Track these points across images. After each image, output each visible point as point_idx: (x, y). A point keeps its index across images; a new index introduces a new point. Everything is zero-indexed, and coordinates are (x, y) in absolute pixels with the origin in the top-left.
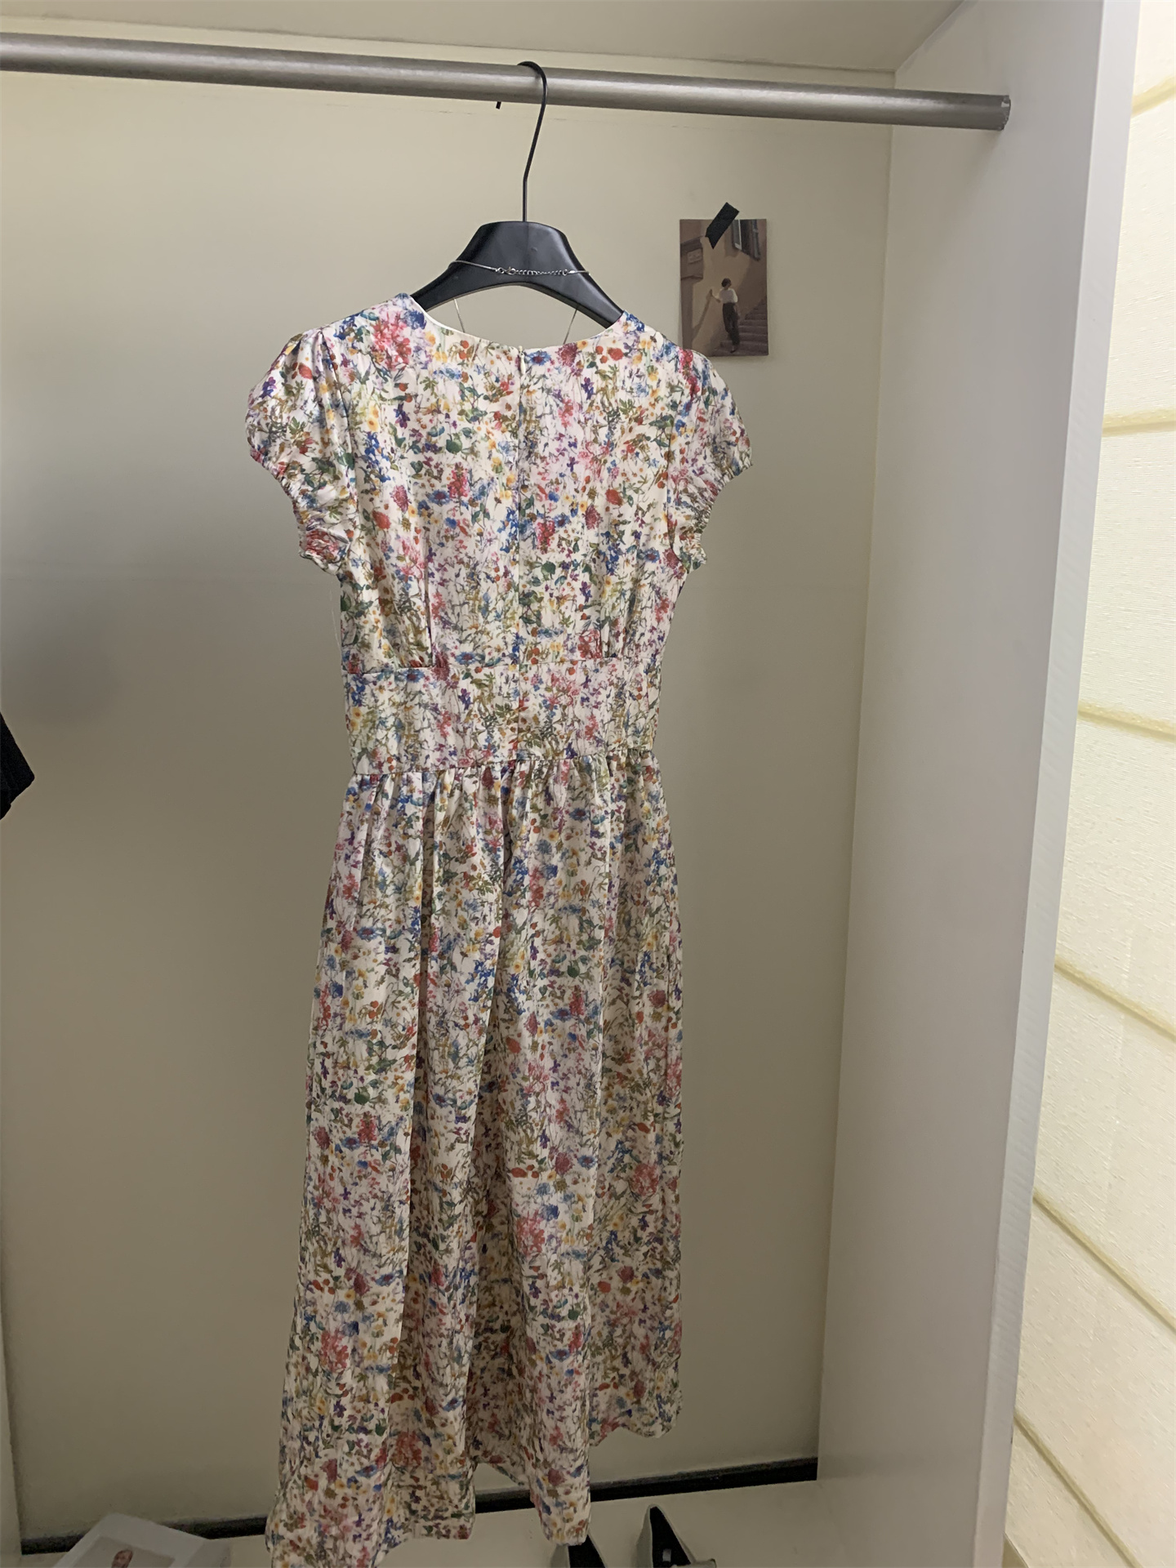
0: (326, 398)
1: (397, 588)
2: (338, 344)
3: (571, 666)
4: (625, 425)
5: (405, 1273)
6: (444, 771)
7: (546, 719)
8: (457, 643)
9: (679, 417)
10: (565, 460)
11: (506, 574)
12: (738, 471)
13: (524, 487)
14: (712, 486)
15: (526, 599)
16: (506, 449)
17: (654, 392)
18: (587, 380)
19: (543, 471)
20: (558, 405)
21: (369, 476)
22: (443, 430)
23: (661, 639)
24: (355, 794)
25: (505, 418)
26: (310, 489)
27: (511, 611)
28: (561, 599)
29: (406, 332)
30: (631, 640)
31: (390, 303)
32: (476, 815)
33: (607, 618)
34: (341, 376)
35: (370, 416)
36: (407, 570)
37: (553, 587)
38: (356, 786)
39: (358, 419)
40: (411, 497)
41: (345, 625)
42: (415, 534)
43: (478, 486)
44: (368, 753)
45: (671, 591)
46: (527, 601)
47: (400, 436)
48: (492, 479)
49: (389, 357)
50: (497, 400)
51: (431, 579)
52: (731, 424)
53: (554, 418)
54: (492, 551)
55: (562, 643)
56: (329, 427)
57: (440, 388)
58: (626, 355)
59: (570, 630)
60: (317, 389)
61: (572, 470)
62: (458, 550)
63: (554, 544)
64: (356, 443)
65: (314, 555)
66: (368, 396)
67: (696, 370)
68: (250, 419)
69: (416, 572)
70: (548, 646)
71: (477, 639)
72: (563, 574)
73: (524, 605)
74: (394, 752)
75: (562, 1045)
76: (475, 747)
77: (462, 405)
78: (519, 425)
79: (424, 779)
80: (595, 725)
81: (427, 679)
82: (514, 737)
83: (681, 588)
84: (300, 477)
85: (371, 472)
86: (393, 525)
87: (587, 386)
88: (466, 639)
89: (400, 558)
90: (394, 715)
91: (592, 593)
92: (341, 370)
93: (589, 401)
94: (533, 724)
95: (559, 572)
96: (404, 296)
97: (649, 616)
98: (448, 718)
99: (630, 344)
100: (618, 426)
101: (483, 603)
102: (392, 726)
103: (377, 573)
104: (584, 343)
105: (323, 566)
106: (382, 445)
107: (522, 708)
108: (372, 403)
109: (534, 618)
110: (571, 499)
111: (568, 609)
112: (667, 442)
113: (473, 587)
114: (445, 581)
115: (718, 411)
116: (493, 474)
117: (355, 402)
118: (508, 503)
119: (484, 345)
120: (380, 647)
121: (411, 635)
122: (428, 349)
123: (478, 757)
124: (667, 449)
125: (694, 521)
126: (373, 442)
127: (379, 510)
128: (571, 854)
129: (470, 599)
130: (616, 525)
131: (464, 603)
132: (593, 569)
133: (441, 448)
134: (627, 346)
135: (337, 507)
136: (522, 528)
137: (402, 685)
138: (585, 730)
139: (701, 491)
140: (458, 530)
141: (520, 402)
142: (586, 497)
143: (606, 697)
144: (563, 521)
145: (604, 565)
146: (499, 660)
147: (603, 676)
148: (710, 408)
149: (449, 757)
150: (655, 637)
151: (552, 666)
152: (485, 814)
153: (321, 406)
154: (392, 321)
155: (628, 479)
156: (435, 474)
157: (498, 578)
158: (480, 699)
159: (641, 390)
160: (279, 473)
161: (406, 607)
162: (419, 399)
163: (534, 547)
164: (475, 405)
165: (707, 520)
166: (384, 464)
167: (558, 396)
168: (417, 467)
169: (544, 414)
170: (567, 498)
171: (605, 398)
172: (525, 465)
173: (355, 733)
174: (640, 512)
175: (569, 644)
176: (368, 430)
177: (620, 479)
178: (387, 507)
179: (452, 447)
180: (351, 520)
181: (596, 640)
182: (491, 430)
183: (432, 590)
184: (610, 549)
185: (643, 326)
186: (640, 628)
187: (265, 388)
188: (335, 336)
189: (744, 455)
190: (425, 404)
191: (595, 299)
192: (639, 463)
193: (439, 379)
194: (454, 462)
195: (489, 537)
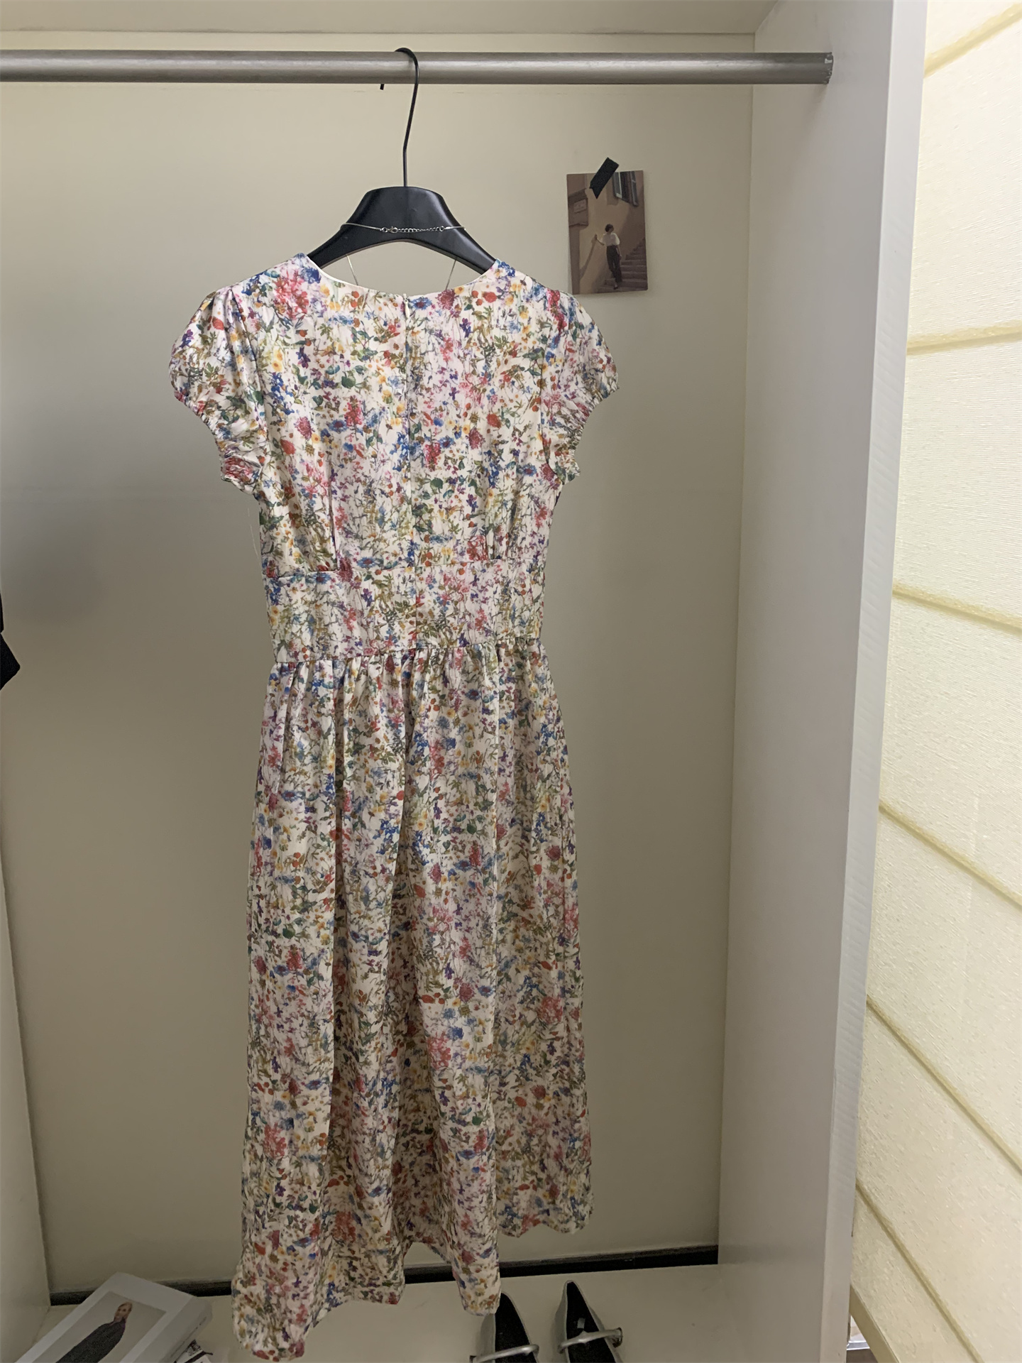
0: (237, 345)
1: (303, 505)
2: (246, 300)
3: (461, 567)
4: (500, 358)
5: (331, 1080)
6: (351, 659)
7: (440, 613)
8: (359, 550)
9: (549, 350)
10: (448, 390)
11: (399, 489)
12: (606, 395)
13: (413, 415)
14: (584, 408)
15: (418, 510)
16: (396, 383)
17: (525, 328)
18: (465, 321)
19: (428, 400)
20: (439, 343)
21: (275, 410)
22: (338, 368)
23: (541, 542)
24: (276, 679)
25: (394, 356)
26: (226, 422)
27: (405, 521)
28: (449, 510)
29: (304, 286)
30: (513, 544)
31: (290, 262)
32: (379, 696)
33: (491, 525)
34: (248, 326)
35: (275, 359)
36: (312, 489)
37: (442, 499)
38: (277, 673)
39: (264, 362)
40: (314, 426)
41: (263, 537)
42: (319, 458)
43: (370, 415)
44: (286, 644)
45: (549, 500)
46: (419, 512)
47: (302, 375)
48: (384, 409)
49: (290, 308)
50: (386, 341)
51: (334, 496)
52: (598, 353)
53: (436, 354)
54: (386, 470)
55: (452, 548)
56: (239, 370)
57: (335, 332)
58: (499, 297)
59: (458, 536)
60: (228, 338)
61: (454, 398)
62: (355, 470)
63: (440, 462)
64: (264, 382)
65: (232, 478)
66: (273, 342)
67: (563, 308)
68: (173, 366)
69: (320, 490)
70: (440, 551)
71: (375, 546)
72: (450, 488)
73: (417, 516)
74: (308, 643)
75: (464, 892)
76: (378, 638)
77: (354, 346)
78: (406, 362)
79: (334, 666)
80: (483, 617)
81: (333, 581)
82: (413, 629)
83: (557, 498)
84: (218, 413)
85: (277, 407)
86: (298, 451)
88: (366, 546)
89: (304, 479)
90: (306, 612)
91: (478, 504)
92: (248, 321)
93: (467, 339)
94: (429, 617)
95: (446, 486)
96: (301, 256)
97: (529, 523)
98: (353, 613)
99: (502, 288)
100: (494, 359)
101: (379, 515)
102: (305, 621)
103: (288, 492)
104: (461, 289)
105: (240, 487)
106: (286, 383)
107: (418, 604)
108: (276, 348)
109: (426, 527)
110: (455, 424)
111: (456, 518)
112: (539, 371)
113: (370, 502)
114: (346, 497)
115: (586, 343)
116: (384, 404)
117: (261, 348)
118: (399, 428)
119: (372, 294)
120: (291, 554)
121: (318, 544)
122: (323, 300)
123: (381, 647)
124: (539, 377)
125: (568, 439)
126: (278, 381)
127: (285, 439)
128: (467, 728)
129: (368, 512)
130: (496, 445)
131: (363, 516)
132: (478, 483)
133: (337, 384)
134: (499, 290)
135: (249, 437)
136: (412, 450)
137: (312, 586)
138: (475, 622)
139: (574, 413)
140: (355, 453)
141: (406, 342)
142: (468, 421)
143: (494, 593)
144: (448, 443)
145: (487, 479)
146: (396, 563)
147: (489, 575)
148: (578, 340)
149: (355, 647)
150: (536, 540)
151: (444, 568)
152: (389, 695)
153: (232, 352)
154: (291, 277)
155: (506, 405)
156: (334, 406)
157: (392, 493)
158: (381, 597)
159: (513, 327)
160: (199, 411)
161: (312, 519)
162: (317, 343)
163: (423, 465)
164: (367, 346)
165: (579, 438)
166: (289, 399)
167: (439, 335)
168: (318, 400)
169: (427, 352)
170: (451, 423)
171: (481, 335)
172: (412, 395)
173: (274, 627)
174: (517, 433)
175: (459, 548)
176: (273, 371)
177: (498, 405)
178: (291, 436)
179: (347, 383)
180: (261, 447)
181: (482, 544)
182: (381, 367)
183: (335, 504)
184: (491, 465)
185: (514, 272)
186: (521, 533)
187: (184, 339)
188: (243, 292)
189: (611, 381)
190: (322, 347)
191: (470, 250)
192: (515, 390)
193: (333, 325)
194: (349, 395)
195: (382, 459)
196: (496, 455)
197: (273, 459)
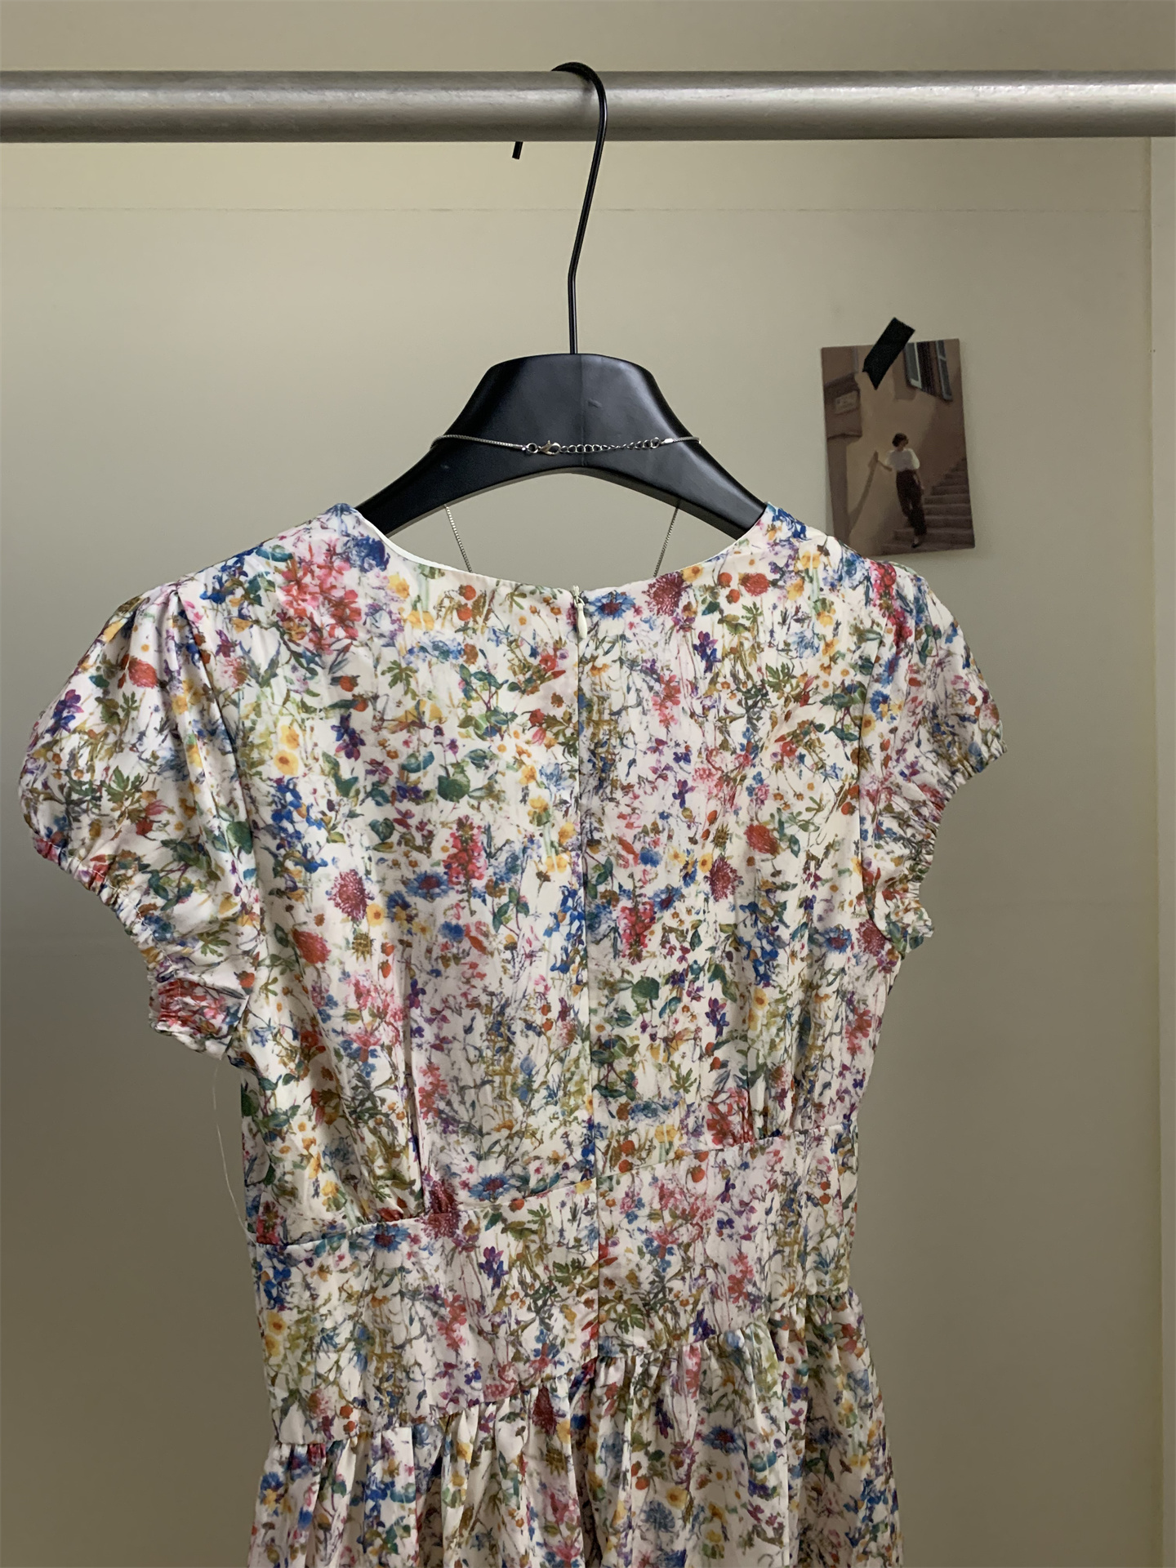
0: (188, 720)
1: (347, 1075)
2: (211, 614)
3: (696, 1163)
4: (778, 710)
6: (457, 1415)
7: (652, 1277)
8: (473, 1161)
9: (877, 687)
10: (669, 788)
11: (564, 1012)
12: (982, 765)
13: (593, 843)
14: (935, 793)
15: (604, 1051)
16: (556, 777)
17: (828, 645)
18: (705, 637)
19: (628, 811)
20: (651, 688)
21: (282, 864)
22: (430, 758)
23: (858, 1084)
24: (279, 1485)
25: (552, 721)
26: (160, 902)
27: (576, 1078)
28: (671, 1041)
29: (350, 578)
30: (806, 1101)
31: (316, 524)
32: (526, 1497)
33: (762, 1067)
34: (216, 675)
35: (281, 747)
36: (367, 1037)
37: (656, 1021)
38: (279, 1471)
39: (255, 755)
40: (371, 887)
41: (249, 1144)
42: (383, 957)
43: (503, 857)
44: (301, 1400)
45: (875, 997)
46: (606, 1055)
47: (345, 774)
48: (531, 840)
49: (316, 629)
50: (535, 690)
51: (416, 1040)
52: (967, 684)
53: (644, 713)
54: (535, 976)
55: (677, 1124)
56: (193, 779)
57: (423, 679)
58: (774, 583)
59: (690, 1098)
60: (167, 705)
61: (683, 803)
62: (468, 982)
63: (653, 942)
64: (253, 801)
65: (176, 1028)
66: (276, 709)
67: (902, 598)
68: (29, 778)
69: (385, 1034)
70: (652, 1134)
71: (512, 1148)
72: (674, 994)
73: (601, 1063)
74: (354, 1392)
76: (517, 1357)
77: (465, 706)
78: (578, 732)
79: (417, 1440)
80: (746, 1272)
81: (415, 1240)
82: (592, 1316)
83: (891, 987)
84: (140, 879)
85: (286, 857)
86: (335, 954)
87: (704, 647)
88: (489, 1152)
89: (349, 1016)
90: (351, 1317)
91: (727, 1019)
92: (218, 664)
93: (709, 675)
94: (629, 1287)
95: (666, 992)
96: (343, 509)
97: (837, 1047)
98: (461, 1307)
99: (781, 564)
100: (765, 714)
101: (521, 1077)
102: (348, 1340)
103: (307, 1049)
104: (696, 571)
105: (194, 1046)
106: (307, 799)
107: (605, 1259)
108: (285, 721)
109: (621, 1087)
110: (684, 858)
111: (687, 1058)
112: (855, 731)
113: (500, 1050)
114: (444, 1040)
115: (940, 664)
116: (533, 829)
117: (248, 724)
118: (563, 877)
119: (505, 590)
120: (317, 1194)
121: (379, 1162)
122: (394, 607)
123: (524, 1376)
124: (856, 744)
125: (908, 864)
126: (289, 797)
127: (304, 929)
129: (495, 1073)
130: (768, 891)
131: (484, 1083)
132: (728, 972)
133: (427, 793)
134: (775, 568)
135: (217, 933)
136: (591, 920)
137: (364, 1257)
138: (727, 1283)
139: (916, 806)
140: (466, 944)
141: (580, 689)
142: (709, 845)
143: (764, 1216)
144: (669, 898)
145: (748, 965)
146: (557, 1177)
147: (757, 1175)
148: (929, 660)
149: (466, 1388)
150: (848, 1083)
151: (661, 1170)
152: (543, 1486)
153: (176, 737)
154: (320, 559)
155: (787, 805)
156: (419, 841)
157: (549, 1025)
158: (522, 1259)
159: (804, 644)
160: (93, 879)
161: (366, 1108)
162: (380, 704)
163: (617, 953)
164: (493, 703)
165: (929, 858)
166: (314, 836)
167: (651, 671)
168: (383, 830)
169: (625, 708)
170: (676, 856)
171: (739, 667)
172: (594, 803)
173: (274, 1361)
174: (813, 864)
175: (691, 1122)
176: (276, 775)
177: (771, 806)
178: (320, 920)
179: (450, 789)
180: (246, 953)
181: (742, 1110)
182: (525, 747)
183: (419, 1060)
184: (759, 936)
185: (803, 530)
186: (821, 1073)
187: (58, 713)
188: (204, 597)
189: (990, 737)
190: (392, 713)
191: (713, 486)
192: (807, 774)
193: (419, 663)
194: (454, 817)
195: (528, 950)
196: (770, 913)
197: (276, 972)
